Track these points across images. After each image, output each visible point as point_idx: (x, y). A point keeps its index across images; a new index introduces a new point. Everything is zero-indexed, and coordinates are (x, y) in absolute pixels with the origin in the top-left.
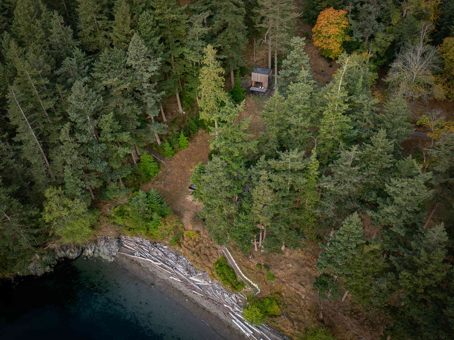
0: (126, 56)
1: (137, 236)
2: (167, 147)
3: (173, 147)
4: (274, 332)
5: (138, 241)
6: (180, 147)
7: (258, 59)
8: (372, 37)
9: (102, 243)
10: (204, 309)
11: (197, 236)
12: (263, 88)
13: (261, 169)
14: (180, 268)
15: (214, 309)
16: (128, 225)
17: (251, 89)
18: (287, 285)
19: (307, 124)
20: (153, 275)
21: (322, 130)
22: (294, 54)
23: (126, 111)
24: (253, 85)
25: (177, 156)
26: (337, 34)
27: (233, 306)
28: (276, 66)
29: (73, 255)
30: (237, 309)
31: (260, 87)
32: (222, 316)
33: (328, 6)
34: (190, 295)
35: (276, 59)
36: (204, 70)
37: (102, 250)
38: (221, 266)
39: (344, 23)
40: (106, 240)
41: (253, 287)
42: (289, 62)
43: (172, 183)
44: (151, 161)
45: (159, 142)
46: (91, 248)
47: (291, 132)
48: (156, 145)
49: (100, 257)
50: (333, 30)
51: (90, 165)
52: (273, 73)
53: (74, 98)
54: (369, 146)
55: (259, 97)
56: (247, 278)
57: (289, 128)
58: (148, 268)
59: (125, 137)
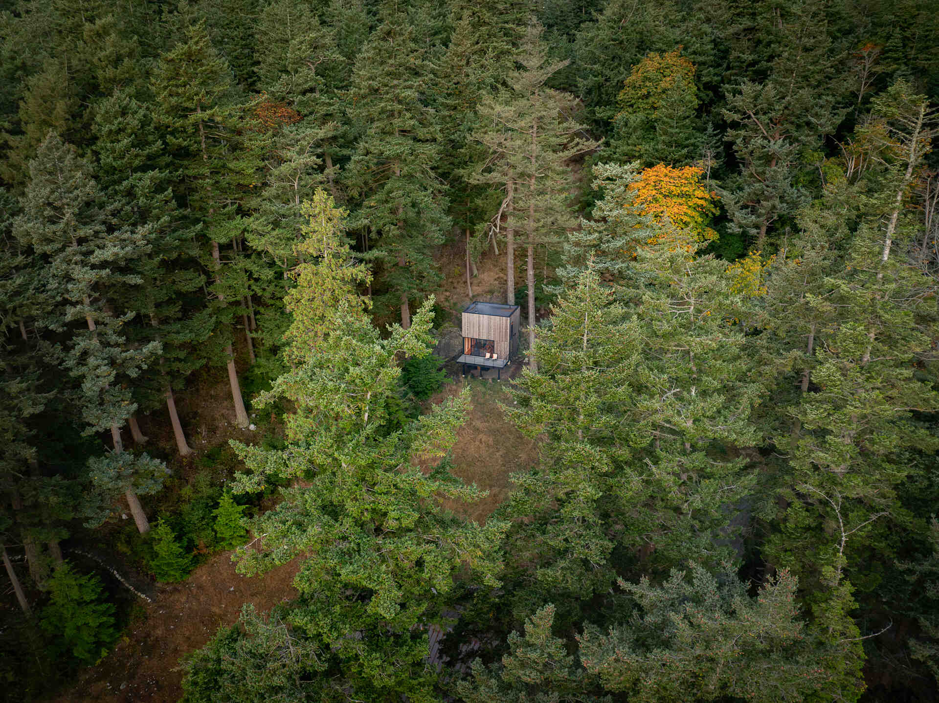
3: (191, 541)
6: (217, 540)
7: (479, 290)
12: (495, 356)
17: (462, 359)
24: (466, 350)
25: (202, 574)
26: (686, 219)
28: (531, 292)
31: (488, 355)
35: (531, 272)
43: (160, 688)
44: (87, 598)
45: (141, 524)
48: (132, 536)
55: (484, 383)
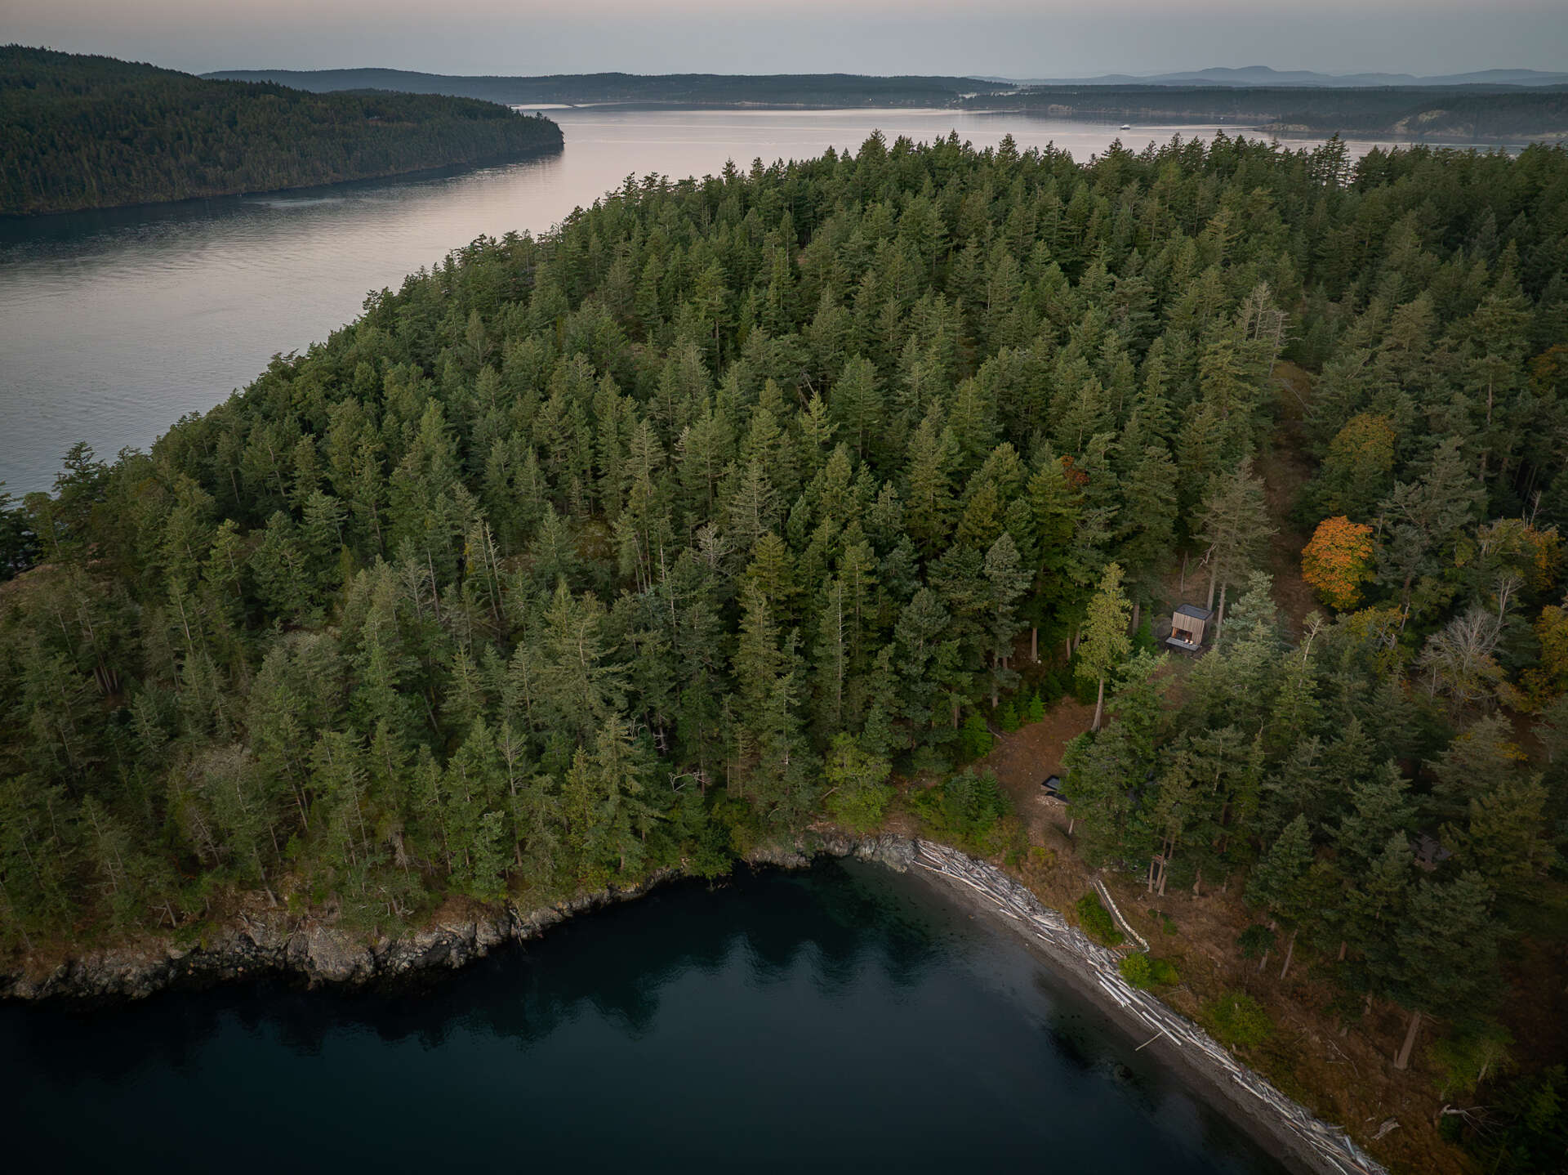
0: (984, 560)
1: (946, 844)
2: (1011, 714)
3: (1020, 714)
4: (1166, 1007)
5: (947, 852)
6: (1031, 716)
7: (1189, 588)
8: (1415, 583)
9: (888, 842)
10: (1055, 961)
11: (1051, 858)
12: (1192, 642)
13: (1177, 749)
14: (1017, 899)
15: (1070, 964)
16: (934, 821)
17: (1168, 641)
18: (1196, 945)
19: (1254, 699)
20: (971, 902)
21: (1277, 713)
22: (1250, 598)
23: (973, 641)
24: (1173, 634)
25: (1023, 730)
26: (1349, 566)
27: (1102, 965)
28: (1221, 607)
29: (839, 849)
30: (1108, 969)
31: (1187, 641)
32: (1082, 973)
33: (1338, 513)
34: (1034, 939)
35: (1223, 595)
36: (1099, 599)
37: (887, 853)
38: (1088, 904)
39: (1363, 551)
40: (895, 840)
41: (1137, 942)
42: (1242, 609)
43: (1012, 772)
45: (995, 702)
46: (871, 845)
47: (1230, 709)
48: (989, 707)
49: (883, 863)
50: (1341, 560)
51: (907, 711)
52: (1215, 618)
53: (915, 610)
54: (1338, 740)
55: (1182, 658)
56: (1129, 929)
57: (1228, 702)
58: (963, 892)
59: (966, 679)
